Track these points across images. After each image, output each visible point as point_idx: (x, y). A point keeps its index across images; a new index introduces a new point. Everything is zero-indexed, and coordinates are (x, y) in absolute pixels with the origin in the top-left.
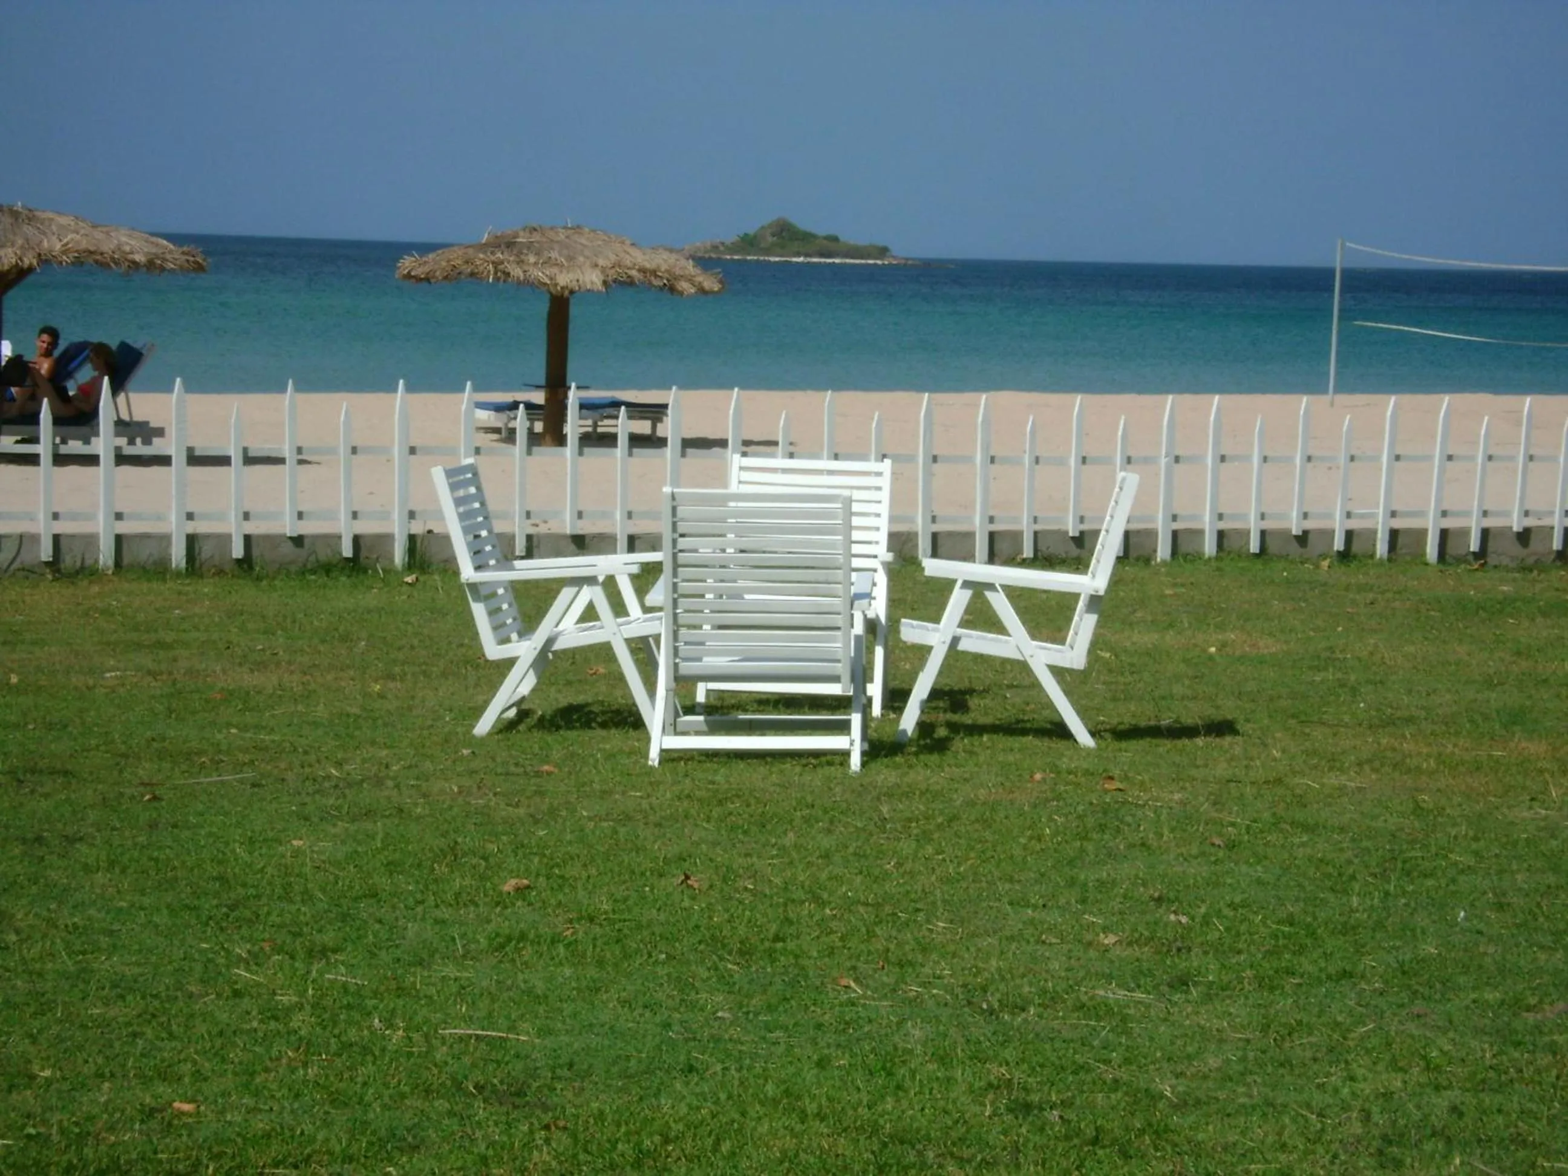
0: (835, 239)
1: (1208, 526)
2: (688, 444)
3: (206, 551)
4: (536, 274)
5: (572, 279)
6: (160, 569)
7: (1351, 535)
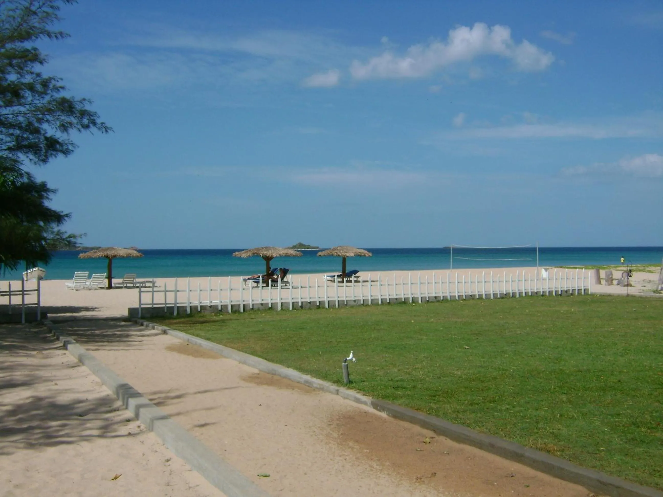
0: (309, 246)
1: (523, 291)
2: (363, 282)
3: (384, 301)
4: (340, 254)
5: (348, 255)
6: (378, 304)
7: (543, 292)
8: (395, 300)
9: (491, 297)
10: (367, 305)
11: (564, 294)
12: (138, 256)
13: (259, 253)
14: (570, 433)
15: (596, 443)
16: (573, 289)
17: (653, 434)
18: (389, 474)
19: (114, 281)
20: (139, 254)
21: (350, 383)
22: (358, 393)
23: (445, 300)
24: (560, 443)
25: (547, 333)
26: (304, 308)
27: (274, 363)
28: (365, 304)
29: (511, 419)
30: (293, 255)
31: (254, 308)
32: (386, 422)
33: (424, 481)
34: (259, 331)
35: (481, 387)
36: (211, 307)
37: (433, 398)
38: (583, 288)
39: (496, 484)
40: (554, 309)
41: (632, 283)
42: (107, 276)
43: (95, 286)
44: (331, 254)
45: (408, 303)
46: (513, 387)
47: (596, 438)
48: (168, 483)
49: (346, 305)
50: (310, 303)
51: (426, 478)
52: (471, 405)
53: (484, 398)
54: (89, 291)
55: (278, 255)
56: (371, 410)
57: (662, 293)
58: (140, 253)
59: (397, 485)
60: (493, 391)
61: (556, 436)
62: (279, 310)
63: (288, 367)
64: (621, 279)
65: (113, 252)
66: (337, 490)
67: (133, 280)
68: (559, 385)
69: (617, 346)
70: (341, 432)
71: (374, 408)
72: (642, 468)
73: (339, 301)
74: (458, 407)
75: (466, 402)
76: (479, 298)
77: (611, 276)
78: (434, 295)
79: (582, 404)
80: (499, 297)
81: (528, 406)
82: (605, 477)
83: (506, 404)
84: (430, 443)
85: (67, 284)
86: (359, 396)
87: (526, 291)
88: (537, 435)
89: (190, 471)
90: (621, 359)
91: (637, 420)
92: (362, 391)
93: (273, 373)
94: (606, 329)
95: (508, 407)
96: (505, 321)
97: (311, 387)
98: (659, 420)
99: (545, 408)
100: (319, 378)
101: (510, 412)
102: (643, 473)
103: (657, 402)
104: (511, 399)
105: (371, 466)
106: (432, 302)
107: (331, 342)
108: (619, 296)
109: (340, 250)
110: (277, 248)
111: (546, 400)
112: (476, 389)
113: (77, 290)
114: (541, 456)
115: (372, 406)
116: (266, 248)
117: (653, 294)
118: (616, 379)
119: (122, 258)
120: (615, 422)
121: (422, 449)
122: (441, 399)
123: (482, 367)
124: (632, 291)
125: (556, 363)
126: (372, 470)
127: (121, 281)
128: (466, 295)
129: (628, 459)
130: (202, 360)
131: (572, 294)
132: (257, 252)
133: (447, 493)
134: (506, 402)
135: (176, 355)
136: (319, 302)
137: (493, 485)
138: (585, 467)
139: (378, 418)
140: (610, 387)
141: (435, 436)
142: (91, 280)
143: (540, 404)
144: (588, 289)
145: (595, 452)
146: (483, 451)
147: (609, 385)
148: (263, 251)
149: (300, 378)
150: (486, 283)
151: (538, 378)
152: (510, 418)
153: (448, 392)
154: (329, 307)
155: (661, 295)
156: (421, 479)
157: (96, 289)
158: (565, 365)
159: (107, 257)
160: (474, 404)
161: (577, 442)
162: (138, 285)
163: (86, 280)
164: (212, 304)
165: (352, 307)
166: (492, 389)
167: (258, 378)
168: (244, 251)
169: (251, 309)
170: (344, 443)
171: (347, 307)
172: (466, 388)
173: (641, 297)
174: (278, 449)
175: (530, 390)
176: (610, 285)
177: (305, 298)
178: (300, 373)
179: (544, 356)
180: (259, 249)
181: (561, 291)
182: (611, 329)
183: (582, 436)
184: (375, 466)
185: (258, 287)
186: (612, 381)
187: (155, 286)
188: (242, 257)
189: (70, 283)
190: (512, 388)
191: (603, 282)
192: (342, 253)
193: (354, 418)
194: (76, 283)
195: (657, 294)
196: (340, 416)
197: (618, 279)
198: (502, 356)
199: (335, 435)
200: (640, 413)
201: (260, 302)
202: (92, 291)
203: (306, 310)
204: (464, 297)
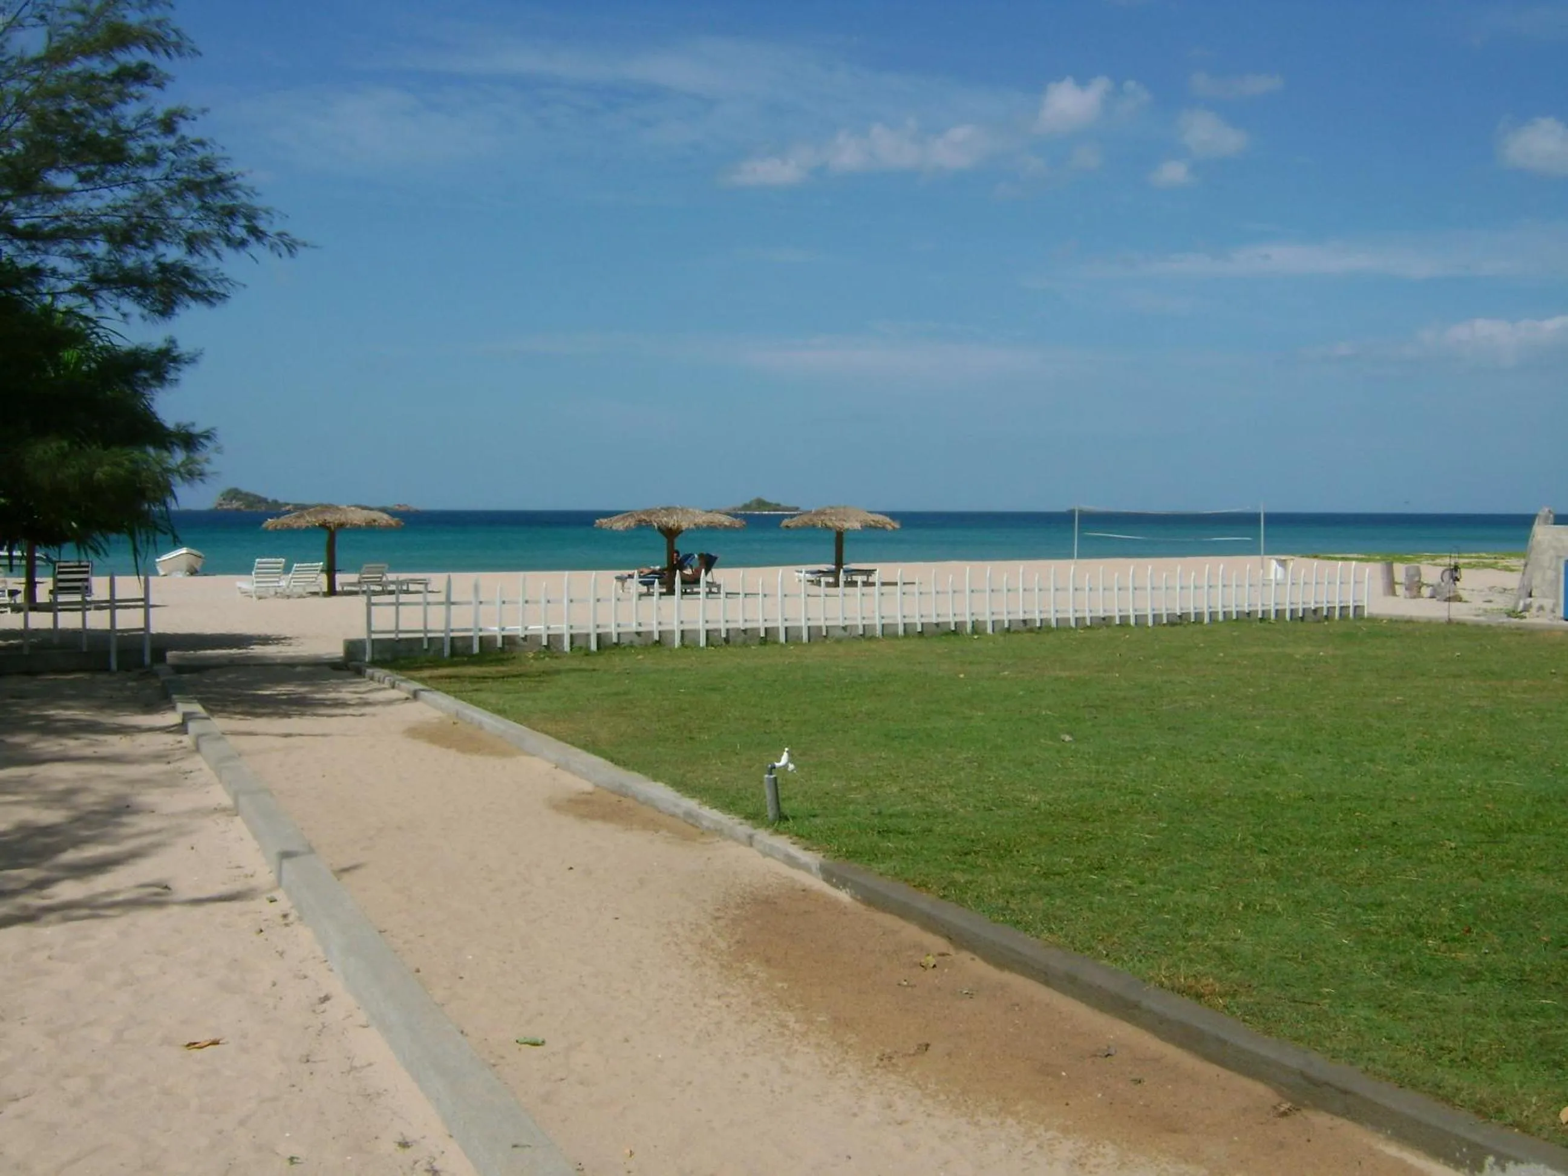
0: (778, 505)
1: (1220, 610)
2: (883, 584)
3: (909, 629)
4: (830, 524)
5: (847, 525)
6: (895, 636)
7: (1263, 612)
8: (934, 627)
9: (1147, 623)
10: (872, 638)
11: (1310, 616)
12: (391, 526)
13: (651, 521)
14: (1259, 949)
15: (1317, 975)
16: (1329, 605)
17: (1453, 955)
18: (818, 1045)
19: (340, 578)
20: (393, 522)
21: (780, 821)
22: (794, 844)
23: (1045, 628)
24: (1231, 974)
25: (1254, 707)
26: (731, 643)
27: (629, 770)
28: (868, 634)
29: (1129, 913)
30: (726, 526)
31: (621, 642)
32: (845, 914)
33: (894, 1065)
34: (617, 694)
35: (1077, 833)
36: (525, 638)
37: (963, 859)
38: (1351, 604)
39: (1064, 1074)
40: (1280, 650)
41: (1464, 595)
42: (325, 569)
43: (299, 590)
44: (811, 523)
45: (964, 633)
46: (1149, 834)
47: (1319, 963)
48: (308, 1055)
49: (825, 637)
50: (745, 631)
51: (904, 1055)
52: (1046, 876)
53: (1078, 860)
54: (285, 601)
55: (692, 526)
56: (817, 883)
57: (1525, 617)
58: (397, 519)
59: (831, 1073)
60: (1103, 843)
61: (1225, 957)
62: (676, 646)
63: (656, 778)
64: (1439, 585)
65: (338, 516)
66: (690, 1083)
67: (381, 578)
68: (1256, 830)
69: (1404, 739)
70: (737, 937)
71: (824, 880)
72: (1413, 1041)
73: (809, 628)
74: (1016, 882)
75: (1036, 869)
76: (1120, 625)
77: (1417, 579)
78: (1021, 617)
79: (1299, 878)
80: (1165, 621)
81: (1176, 881)
82: (1319, 1065)
83: (1127, 875)
84: (934, 966)
85: (239, 584)
86: (796, 851)
87: (1225, 610)
88: (1181, 953)
89: (364, 1027)
90: (1409, 770)
91: (1421, 920)
92: (803, 840)
93: (621, 792)
94: (1386, 699)
95: (1129, 882)
96: (1165, 678)
97: (697, 827)
98: (1471, 919)
99: (1214, 885)
100: (716, 808)
101: (1131, 894)
102: (1412, 1053)
103: (1472, 875)
104: (1140, 862)
105: (783, 1025)
106: (1017, 632)
107: (768, 721)
108: (1429, 623)
109: (831, 515)
110: (691, 510)
111: (1219, 867)
112: (1065, 839)
113: (260, 598)
114: (1181, 1009)
115: (820, 876)
116: (667, 509)
117: (1505, 619)
118: (1388, 818)
119: (356, 529)
120: (1370, 923)
121: (912, 983)
122: (980, 861)
123: (1090, 785)
124: (1459, 612)
125: (1259, 778)
126: (782, 1035)
127: (353, 577)
128: (1091, 618)
129: (1385, 1018)
130: (477, 759)
131: (1326, 618)
132: (646, 518)
133: (942, 1097)
134: (1126, 872)
135: (422, 747)
136: (766, 629)
137: (1060, 1077)
138: (1275, 1038)
139: (832, 905)
140: (1372, 838)
141: (952, 951)
142: (290, 575)
143: (1204, 876)
144: (1363, 607)
145: (1307, 1000)
146: (1051, 990)
147: (1370, 831)
148: (658, 517)
149: (677, 806)
150: (1137, 592)
151: (1212, 812)
152: (1127, 909)
153: (998, 844)
154: (786, 641)
155: (1524, 621)
156: (890, 1058)
157: (301, 597)
158: (1278, 784)
159: (324, 526)
160: (1055, 874)
161: (1271, 972)
162: (392, 587)
163: (279, 577)
164: (528, 633)
165: (839, 641)
166: (1100, 838)
167: (586, 802)
168: (620, 516)
169: (615, 644)
170: (735, 965)
171: (828, 642)
172: (1041, 835)
173: (1477, 626)
174: (581, 977)
175: (1186, 843)
176: (1415, 597)
177: (736, 621)
178: (678, 795)
179: (1236, 760)
180: (649, 512)
181: (1304, 610)
182: (1398, 698)
183: (1286, 958)
184: (792, 1024)
185: (649, 594)
186: (1378, 822)
187: (430, 589)
188: (614, 528)
189: (245, 583)
190: (1147, 836)
191: (1400, 590)
192: (835, 523)
193: (775, 903)
194: (257, 582)
195: (1517, 620)
196: (745, 898)
197: (1432, 586)
198: (1140, 758)
199: (722, 944)
200: (1431, 901)
201: (634, 628)
202: (291, 600)
203: (735, 646)
204: (1088, 623)
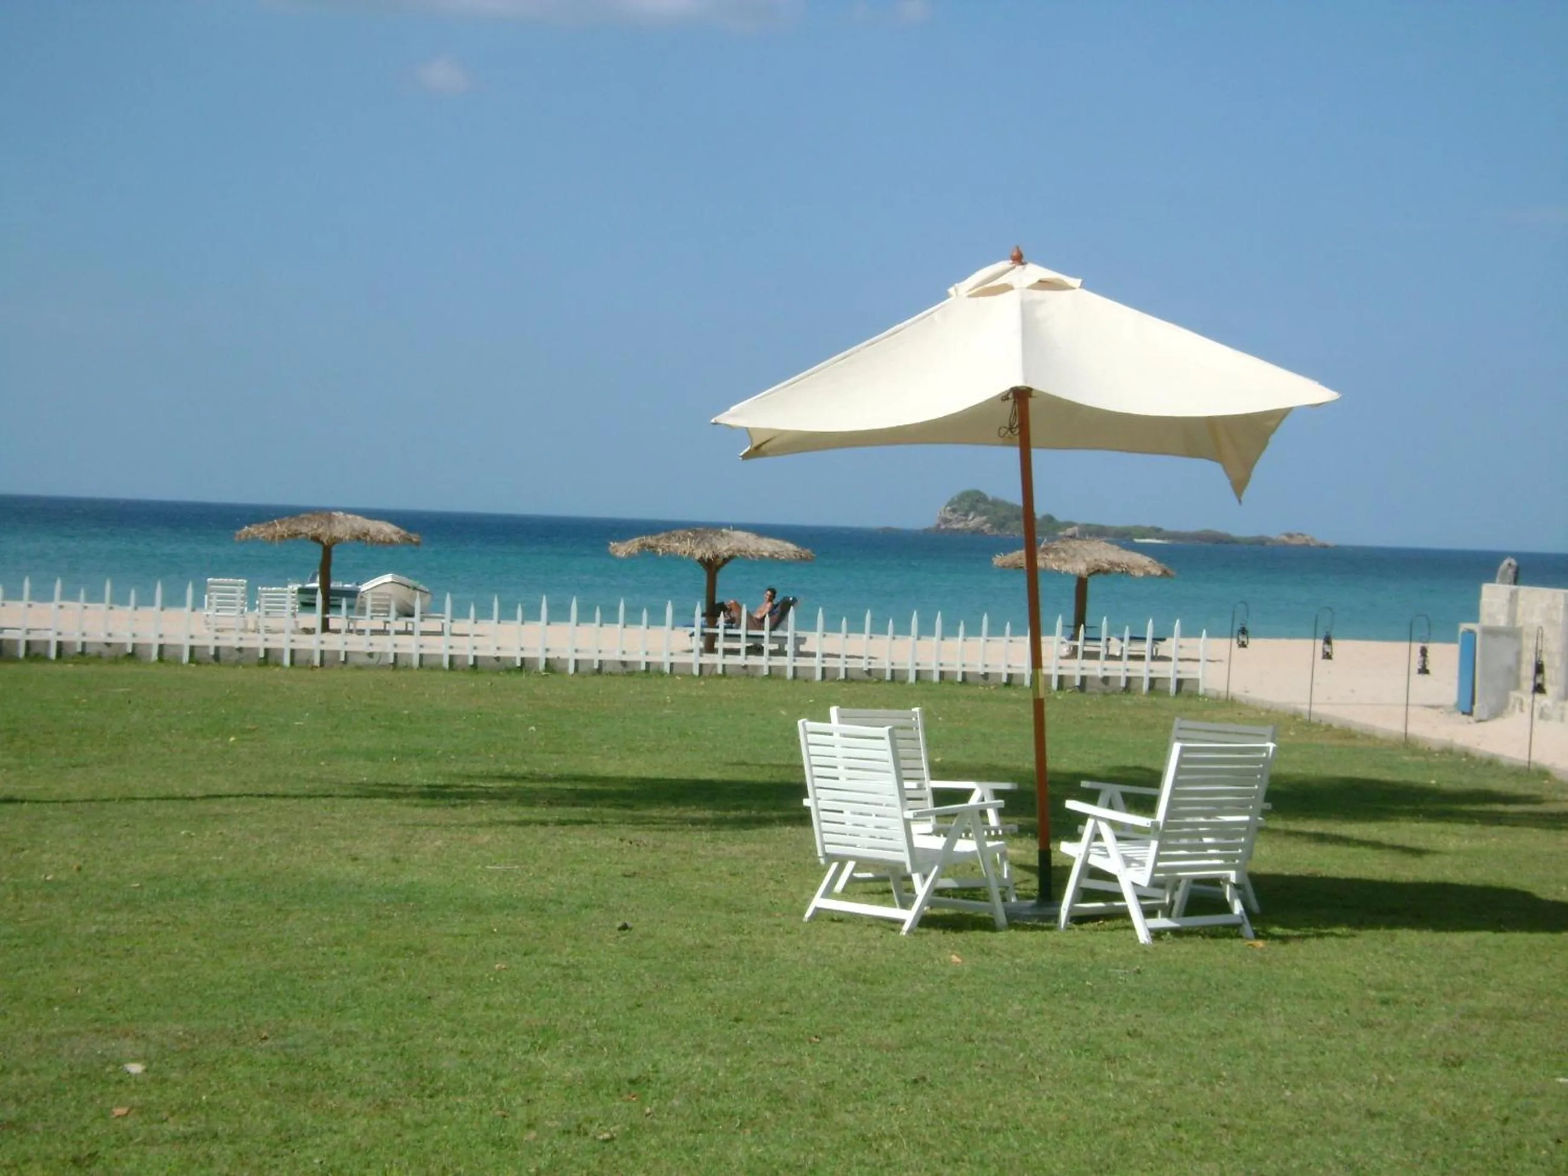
31: (87, 651)
49: (342, 663)
169: (79, 653)
